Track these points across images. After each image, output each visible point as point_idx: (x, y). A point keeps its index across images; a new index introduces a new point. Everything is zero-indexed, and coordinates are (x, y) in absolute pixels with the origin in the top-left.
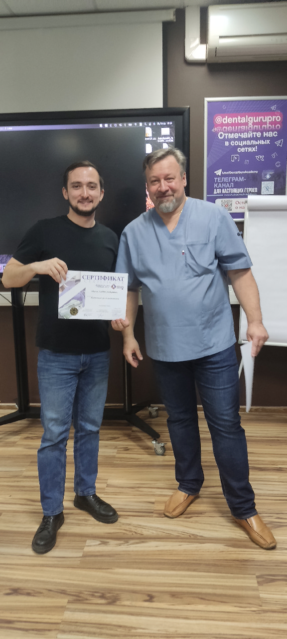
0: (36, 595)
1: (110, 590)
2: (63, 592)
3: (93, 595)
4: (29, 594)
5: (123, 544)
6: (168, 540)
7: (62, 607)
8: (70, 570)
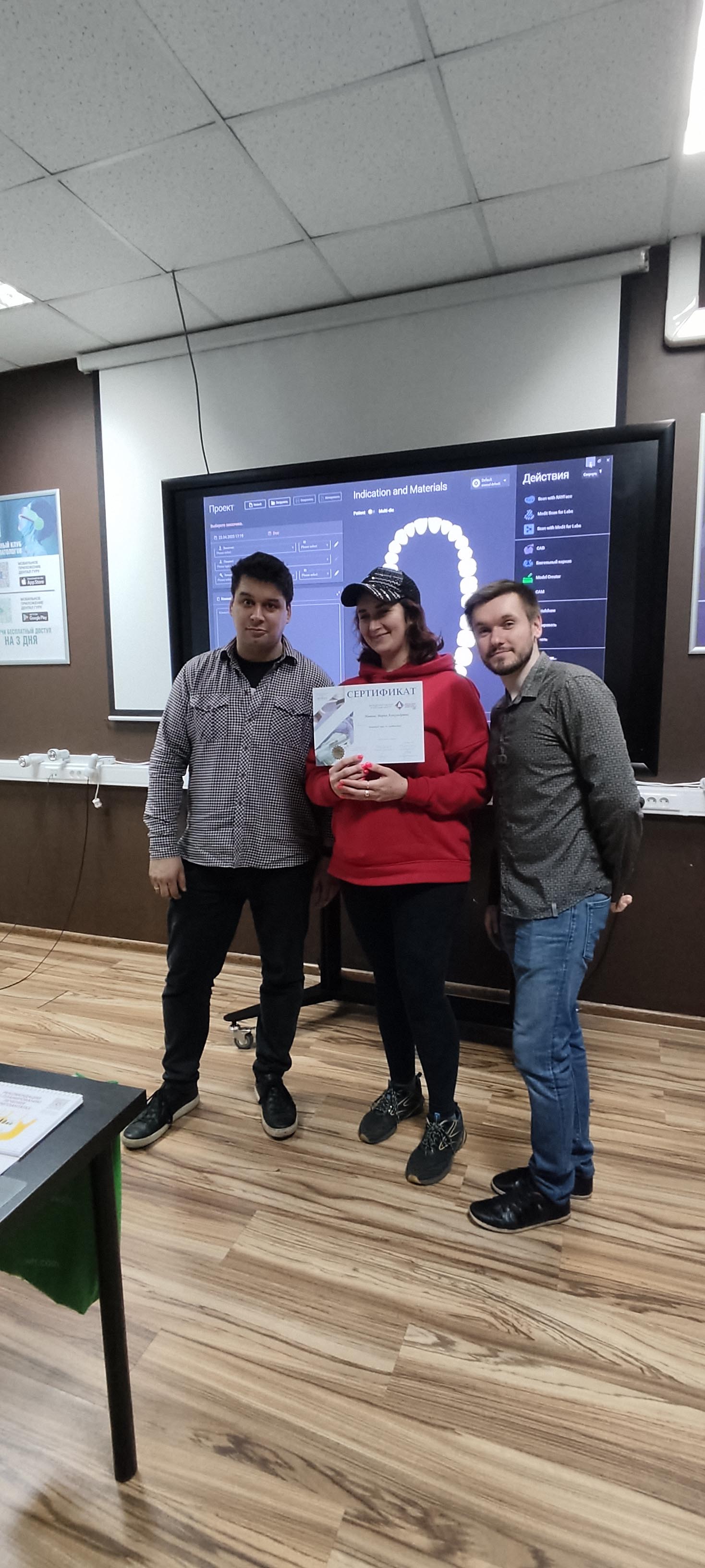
0: (280, 1471)
1: (445, 1506)
2: (338, 1478)
3: (402, 1510)
4: (264, 1464)
5: (485, 1356)
6: (590, 1370)
7: (329, 1532)
8: (362, 1410)
